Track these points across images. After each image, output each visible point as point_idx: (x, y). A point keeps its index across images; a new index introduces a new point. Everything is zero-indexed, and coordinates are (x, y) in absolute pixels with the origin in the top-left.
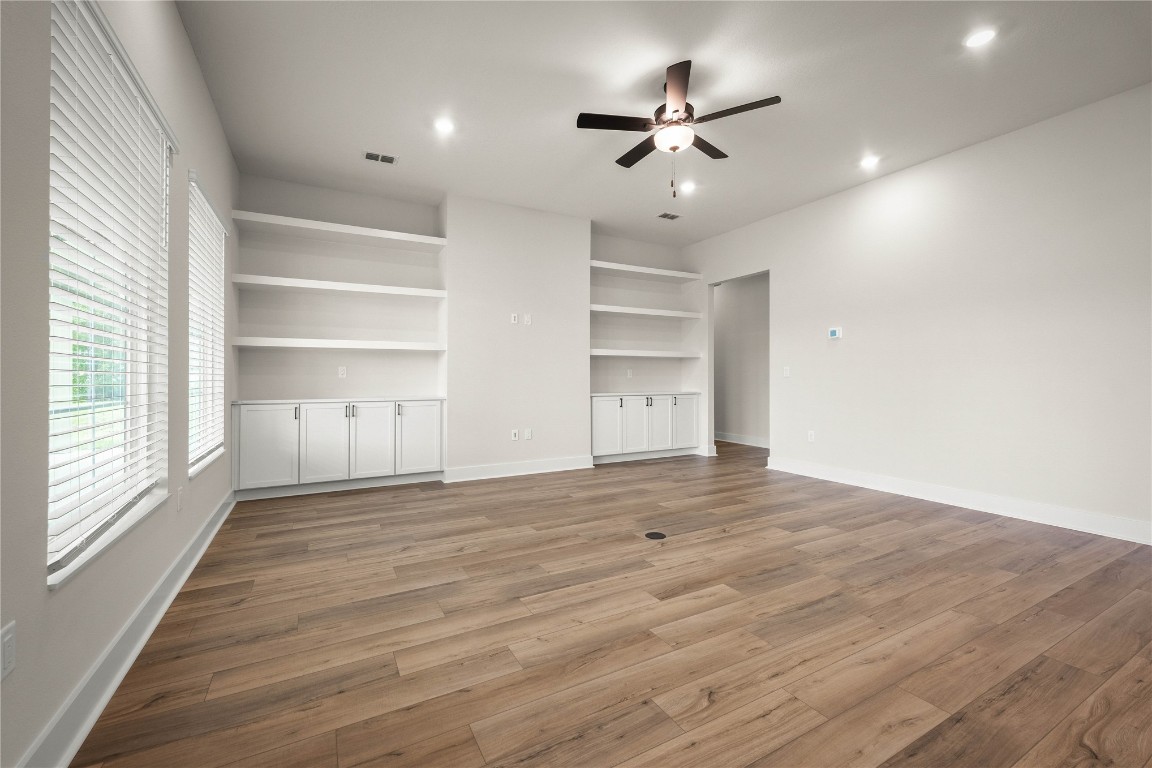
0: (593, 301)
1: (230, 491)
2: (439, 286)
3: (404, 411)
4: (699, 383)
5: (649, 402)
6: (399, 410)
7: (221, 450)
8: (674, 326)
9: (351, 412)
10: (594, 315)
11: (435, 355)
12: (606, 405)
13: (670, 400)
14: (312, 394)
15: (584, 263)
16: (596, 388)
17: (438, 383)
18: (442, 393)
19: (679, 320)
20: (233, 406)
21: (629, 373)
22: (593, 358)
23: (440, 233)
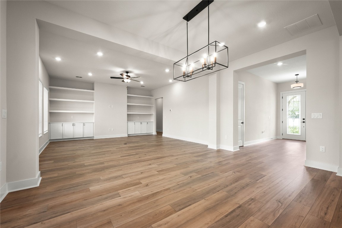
0: (128, 103)
1: (48, 140)
2: (93, 100)
3: (85, 125)
4: (153, 120)
5: (141, 123)
6: (84, 125)
7: (47, 131)
8: (150, 108)
9: (73, 125)
10: (128, 105)
11: (93, 114)
12: (131, 124)
13: (146, 123)
14: (65, 121)
15: (126, 95)
16: (129, 120)
17: (93, 119)
18: (94, 121)
19: (150, 106)
20: (49, 123)
21: (138, 117)
22: (128, 114)
23: (93, 90)
